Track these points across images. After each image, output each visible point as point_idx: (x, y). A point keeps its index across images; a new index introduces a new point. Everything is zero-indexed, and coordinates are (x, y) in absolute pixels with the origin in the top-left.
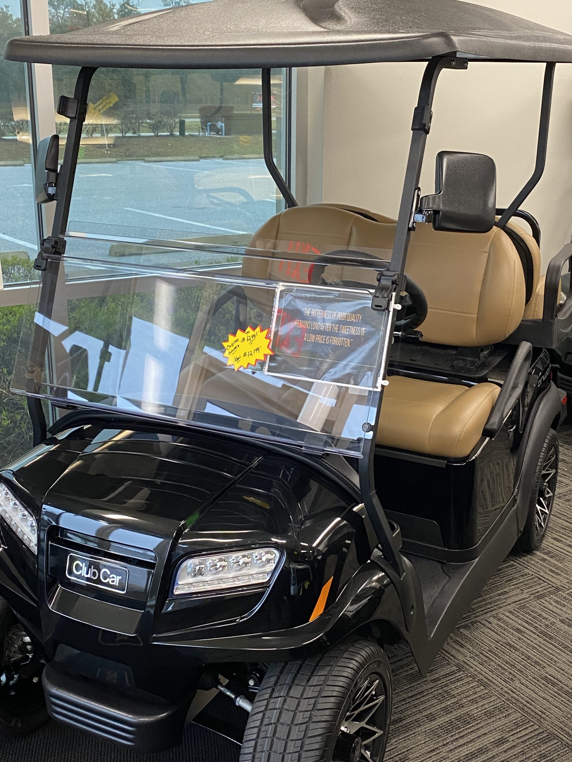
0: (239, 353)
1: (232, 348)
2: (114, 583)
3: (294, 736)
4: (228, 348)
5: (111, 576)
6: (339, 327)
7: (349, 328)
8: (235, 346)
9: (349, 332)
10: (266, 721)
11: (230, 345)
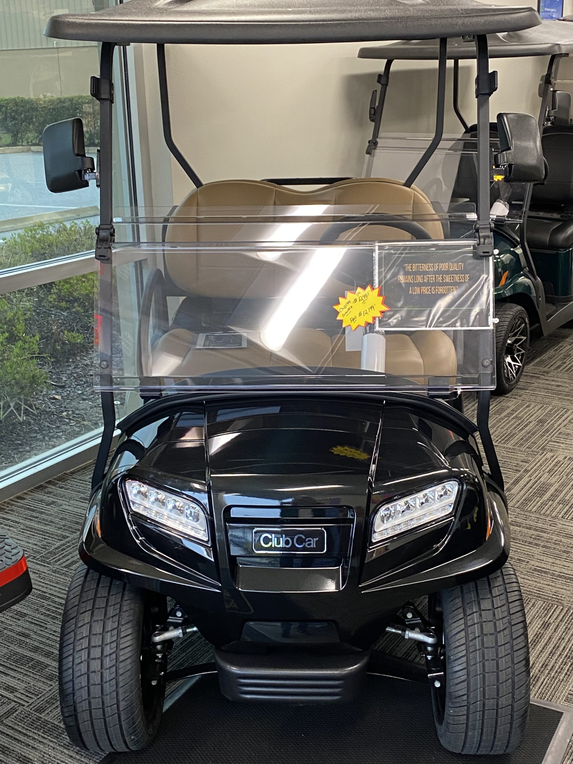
0: (354, 313)
1: (346, 310)
2: (312, 546)
3: (501, 641)
4: (341, 310)
5: (307, 540)
6: (442, 277)
7: (453, 277)
8: (348, 307)
9: (453, 280)
10: (471, 637)
11: (342, 307)
